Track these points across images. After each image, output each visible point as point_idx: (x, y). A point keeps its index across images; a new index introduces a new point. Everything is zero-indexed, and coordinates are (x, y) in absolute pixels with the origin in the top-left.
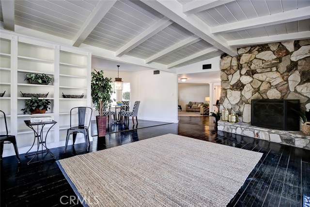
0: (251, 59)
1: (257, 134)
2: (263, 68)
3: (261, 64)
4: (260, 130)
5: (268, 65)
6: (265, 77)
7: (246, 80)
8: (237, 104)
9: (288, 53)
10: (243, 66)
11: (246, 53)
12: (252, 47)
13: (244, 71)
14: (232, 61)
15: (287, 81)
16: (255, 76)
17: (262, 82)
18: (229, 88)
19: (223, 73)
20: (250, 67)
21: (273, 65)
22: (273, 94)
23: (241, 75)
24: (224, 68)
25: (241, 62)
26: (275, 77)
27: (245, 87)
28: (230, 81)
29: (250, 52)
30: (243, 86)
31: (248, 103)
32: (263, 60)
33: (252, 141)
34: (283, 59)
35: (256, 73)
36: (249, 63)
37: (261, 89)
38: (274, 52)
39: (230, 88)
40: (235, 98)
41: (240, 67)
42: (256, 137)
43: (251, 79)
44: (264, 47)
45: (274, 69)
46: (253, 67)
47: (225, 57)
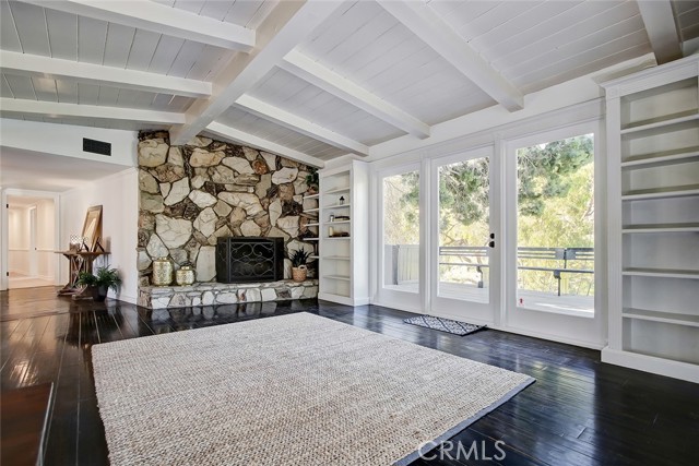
0: (214, 163)
1: (243, 295)
2: (235, 184)
3: (232, 177)
4: (246, 289)
5: (243, 181)
6: (237, 200)
7: (203, 199)
8: (183, 247)
9: (269, 171)
10: (197, 171)
11: (203, 148)
12: (214, 141)
13: (198, 182)
14: (170, 155)
15: (268, 210)
16: (222, 195)
17: (233, 207)
18: (161, 211)
19: (145, 175)
20: (210, 177)
21: (250, 184)
22: (250, 230)
23: (192, 189)
24: (151, 165)
25: (192, 162)
26: (251, 203)
27: (202, 214)
28: (164, 196)
29: (210, 148)
30: (198, 210)
31: (208, 244)
32: (234, 171)
33: (233, 311)
34: (263, 177)
35: (222, 190)
36: (210, 169)
37: (234, 219)
38: (251, 163)
39: (165, 213)
40: (179, 234)
41: (190, 172)
42: (241, 301)
43: (214, 200)
44: (235, 149)
45: (252, 190)
46: (216, 178)
47: (151, 138)
